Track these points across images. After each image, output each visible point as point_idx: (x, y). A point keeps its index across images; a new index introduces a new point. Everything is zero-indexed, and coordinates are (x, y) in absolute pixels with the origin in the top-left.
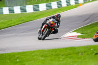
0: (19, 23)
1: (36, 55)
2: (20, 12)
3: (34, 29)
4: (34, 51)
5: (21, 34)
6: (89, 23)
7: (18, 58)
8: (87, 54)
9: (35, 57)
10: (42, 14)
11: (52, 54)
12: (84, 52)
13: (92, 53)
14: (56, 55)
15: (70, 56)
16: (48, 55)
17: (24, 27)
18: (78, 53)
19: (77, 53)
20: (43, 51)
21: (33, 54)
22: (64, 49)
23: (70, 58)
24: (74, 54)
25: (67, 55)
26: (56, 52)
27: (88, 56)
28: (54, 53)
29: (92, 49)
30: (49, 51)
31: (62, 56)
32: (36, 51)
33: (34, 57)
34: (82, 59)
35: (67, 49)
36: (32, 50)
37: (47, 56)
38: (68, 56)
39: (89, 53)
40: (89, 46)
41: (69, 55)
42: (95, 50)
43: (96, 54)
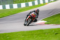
0: (9, 15)
1: (19, 35)
2: (9, 8)
3: (18, 18)
4: (18, 32)
5: (10, 22)
6: (52, 15)
7: (8, 36)
8: (51, 34)
10: (23, 10)
11: (29, 34)
12: (49, 33)
16: (27, 34)
17: (12, 17)
18: (45, 33)
19: (44, 33)
20: (23, 32)
21: (17, 34)
22: (36, 31)
23: (40, 36)
25: (38, 34)
26: (31, 33)
27: (51, 35)
29: (53, 31)
30: (27, 32)
31: (35, 35)
32: (19, 32)
34: (48, 37)
35: (38, 31)
37: (26, 35)
39: (52, 33)
40: (52, 29)
41: (40, 34)
42: (55, 32)
43: (56, 34)
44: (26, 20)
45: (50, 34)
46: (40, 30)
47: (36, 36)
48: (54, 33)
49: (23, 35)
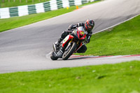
4: (12, 74)
8: (87, 78)
9: (13, 82)
11: (37, 78)
12: (83, 75)
13: (94, 77)
14: (42, 79)
15: (63, 80)
16: (31, 79)
18: (75, 76)
19: (73, 77)
20: (24, 73)
21: (10, 78)
22: (54, 70)
23: (63, 83)
24: (68, 77)
25: (59, 79)
26: (42, 75)
27: (88, 80)
28: (40, 77)
29: (94, 71)
30: (32, 73)
31: (52, 80)
32: (15, 74)
33: (11, 83)
34: (80, 84)
36: (8, 72)
37: (30, 81)
38: (60, 81)
39: (90, 76)
41: (62, 78)
42: (98, 72)
43: (100, 78)
44: (58, 46)
45: (85, 77)
46: (62, 69)
47: (53, 82)
48: (97, 76)
49: (23, 80)
